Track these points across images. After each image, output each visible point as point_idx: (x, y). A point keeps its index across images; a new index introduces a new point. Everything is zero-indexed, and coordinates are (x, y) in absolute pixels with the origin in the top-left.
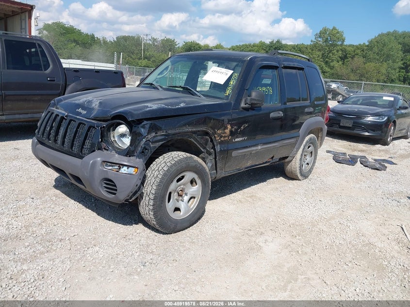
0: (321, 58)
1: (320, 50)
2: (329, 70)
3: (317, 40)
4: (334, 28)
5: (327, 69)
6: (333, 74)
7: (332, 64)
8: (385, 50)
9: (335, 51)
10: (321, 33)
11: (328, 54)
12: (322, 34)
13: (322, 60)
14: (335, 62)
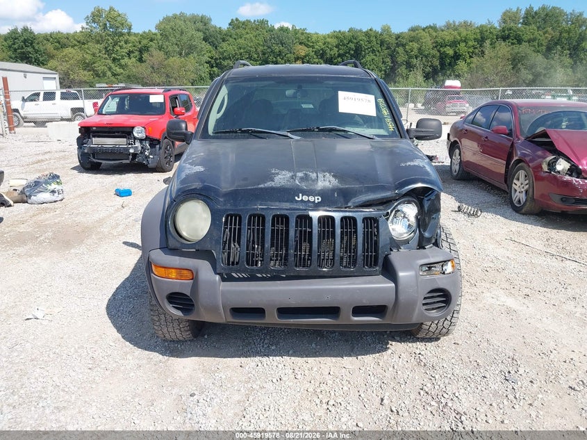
0: (105, 54)
1: (98, 42)
2: (122, 71)
3: (91, 27)
4: (112, 9)
5: (119, 70)
6: (129, 77)
7: (123, 62)
8: (185, 38)
9: (123, 43)
10: (93, 15)
11: (113, 46)
12: (96, 16)
13: (106, 56)
14: (126, 59)
